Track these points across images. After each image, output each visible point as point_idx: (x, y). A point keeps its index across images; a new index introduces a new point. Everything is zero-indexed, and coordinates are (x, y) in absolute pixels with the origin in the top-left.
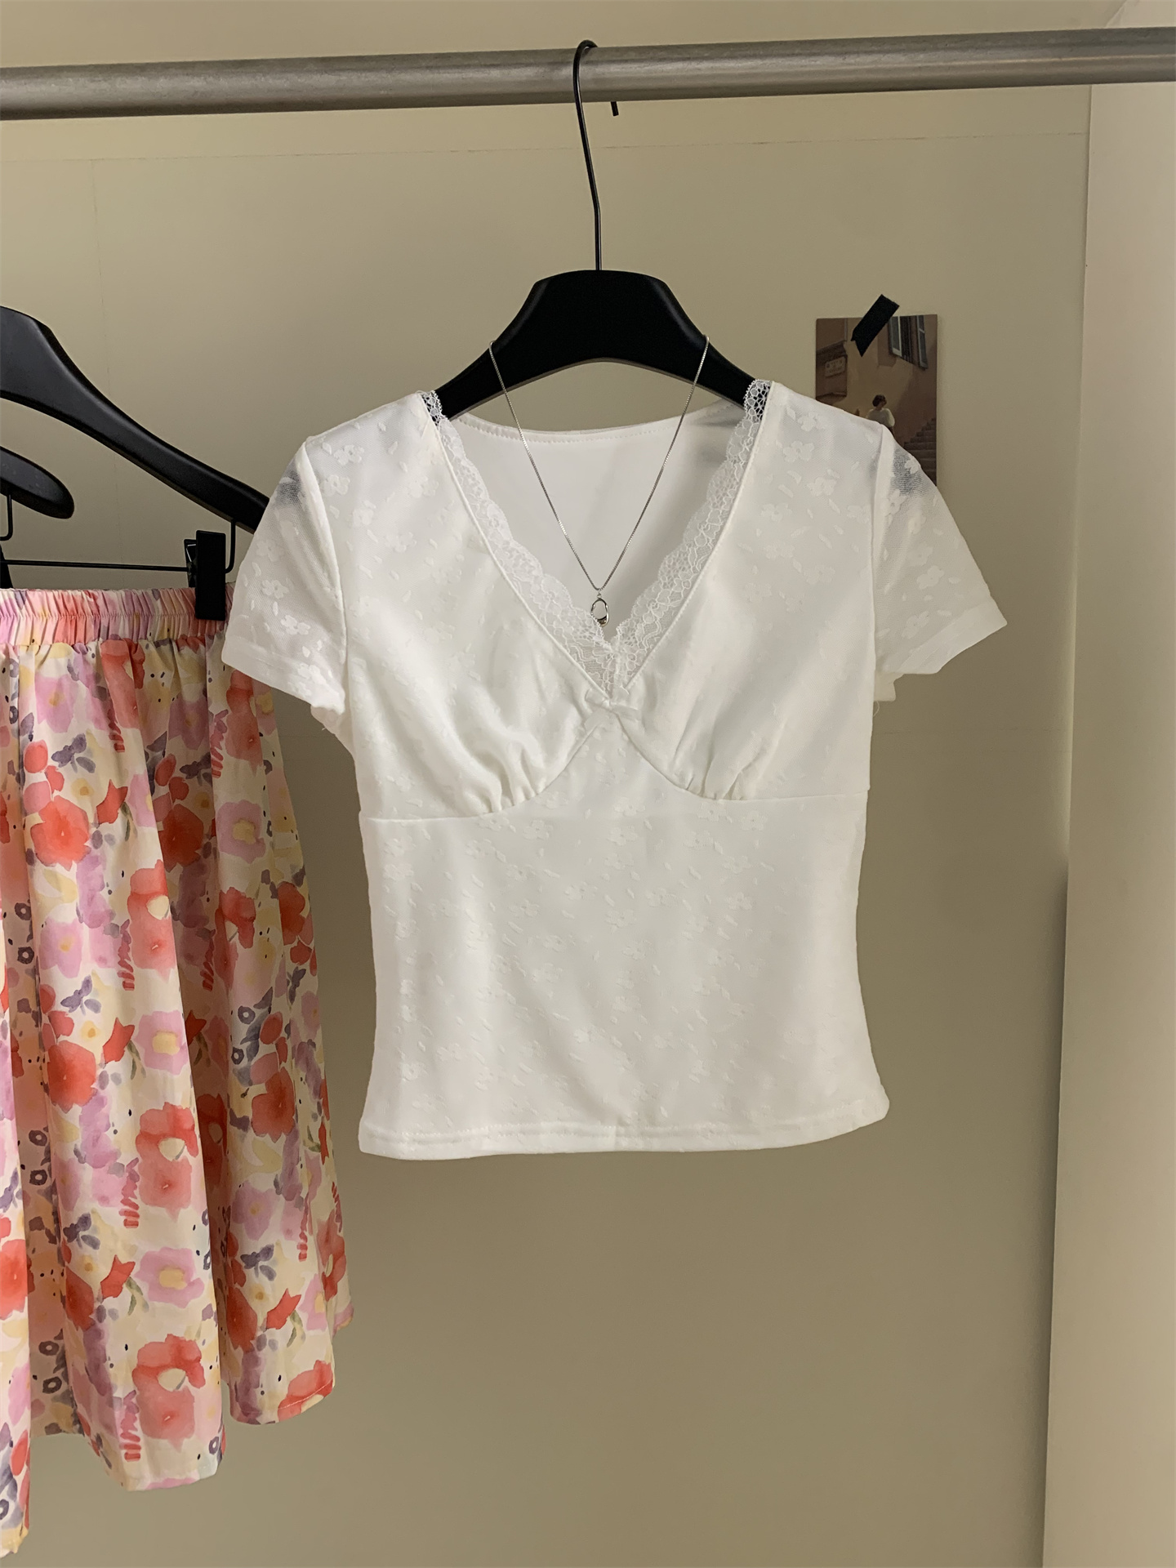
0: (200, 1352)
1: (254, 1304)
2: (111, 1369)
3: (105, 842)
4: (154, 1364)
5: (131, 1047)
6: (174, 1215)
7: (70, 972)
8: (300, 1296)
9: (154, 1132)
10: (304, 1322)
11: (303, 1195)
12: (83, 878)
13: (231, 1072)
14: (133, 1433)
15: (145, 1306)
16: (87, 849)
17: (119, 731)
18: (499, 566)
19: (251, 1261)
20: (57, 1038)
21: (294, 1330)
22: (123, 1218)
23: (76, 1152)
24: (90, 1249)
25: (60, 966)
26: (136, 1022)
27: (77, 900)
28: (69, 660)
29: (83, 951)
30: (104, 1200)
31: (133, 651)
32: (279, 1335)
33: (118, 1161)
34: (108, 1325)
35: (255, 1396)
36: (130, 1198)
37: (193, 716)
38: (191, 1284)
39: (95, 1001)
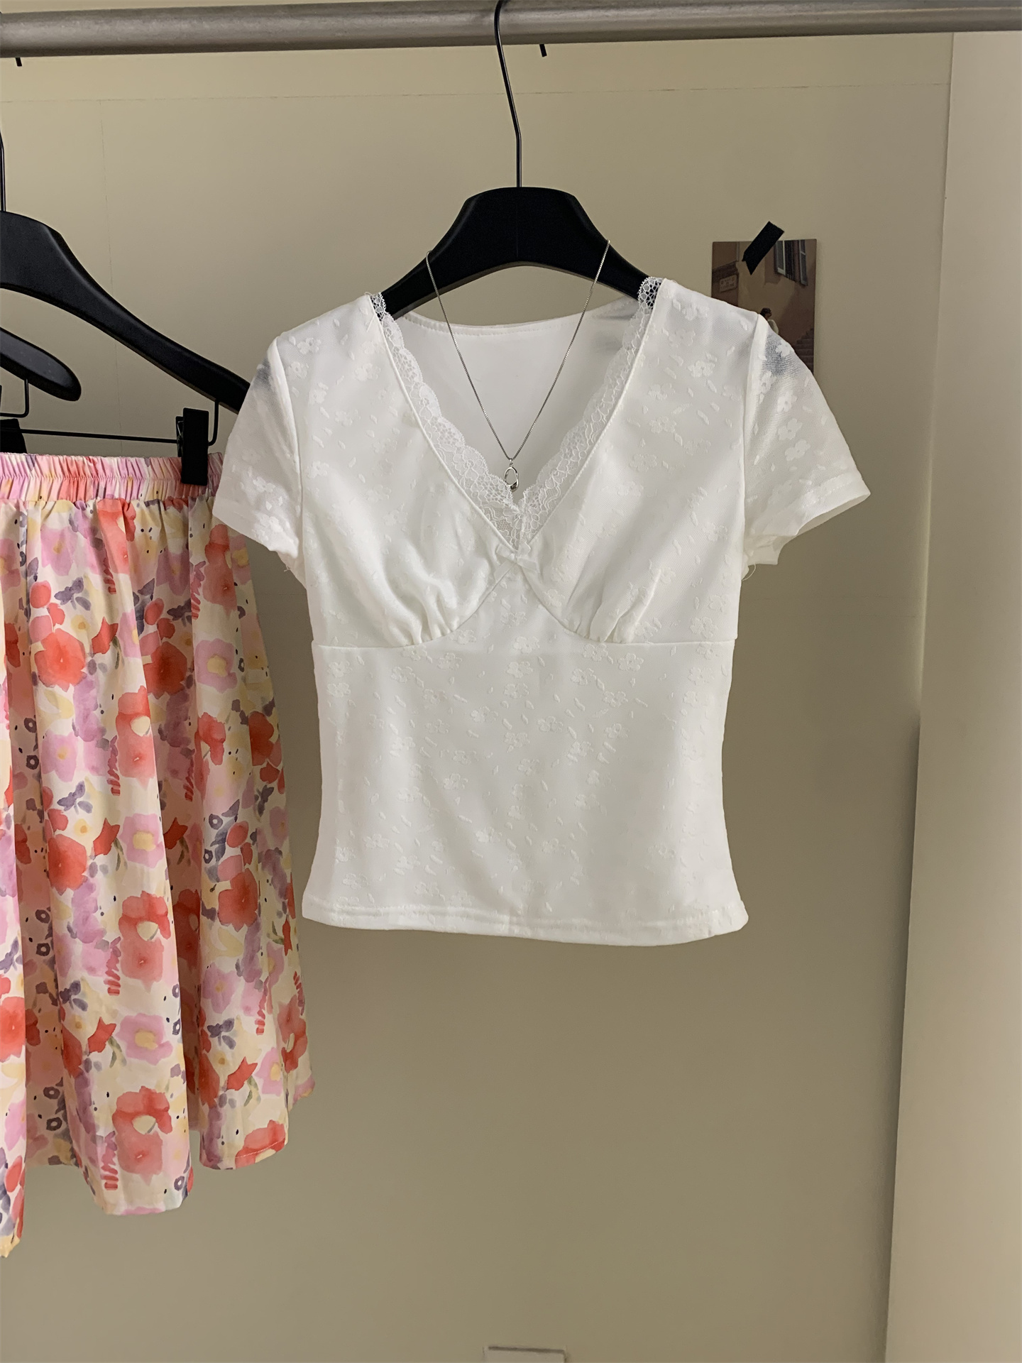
0: (168, 1103)
1: (218, 1068)
2: (95, 1113)
3: (98, 670)
4: (130, 1110)
5: (117, 844)
6: (148, 987)
7: (65, 776)
8: (257, 1064)
9: (133, 915)
10: (260, 1087)
11: (263, 978)
12: (79, 699)
13: (203, 870)
14: (112, 1166)
15: (124, 1061)
16: (83, 674)
17: (112, 576)
18: (428, 438)
19: (216, 1030)
20: (54, 831)
21: (251, 1092)
22: (107, 987)
23: (69, 929)
24: (80, 1010)
25: (57, 771)
26: (121, 823)
27: (74, 716)
28: (70, 515)
29: (77, 760)
30: (92, 970)
31: (126, 509)
32: (237, 1096)
33: (104, 939)
34: (93, 1075)
35: (217, 1144)
36: (113, 970)
37: (176, 566)
38: (161, 1046)
39: (88, 803)
